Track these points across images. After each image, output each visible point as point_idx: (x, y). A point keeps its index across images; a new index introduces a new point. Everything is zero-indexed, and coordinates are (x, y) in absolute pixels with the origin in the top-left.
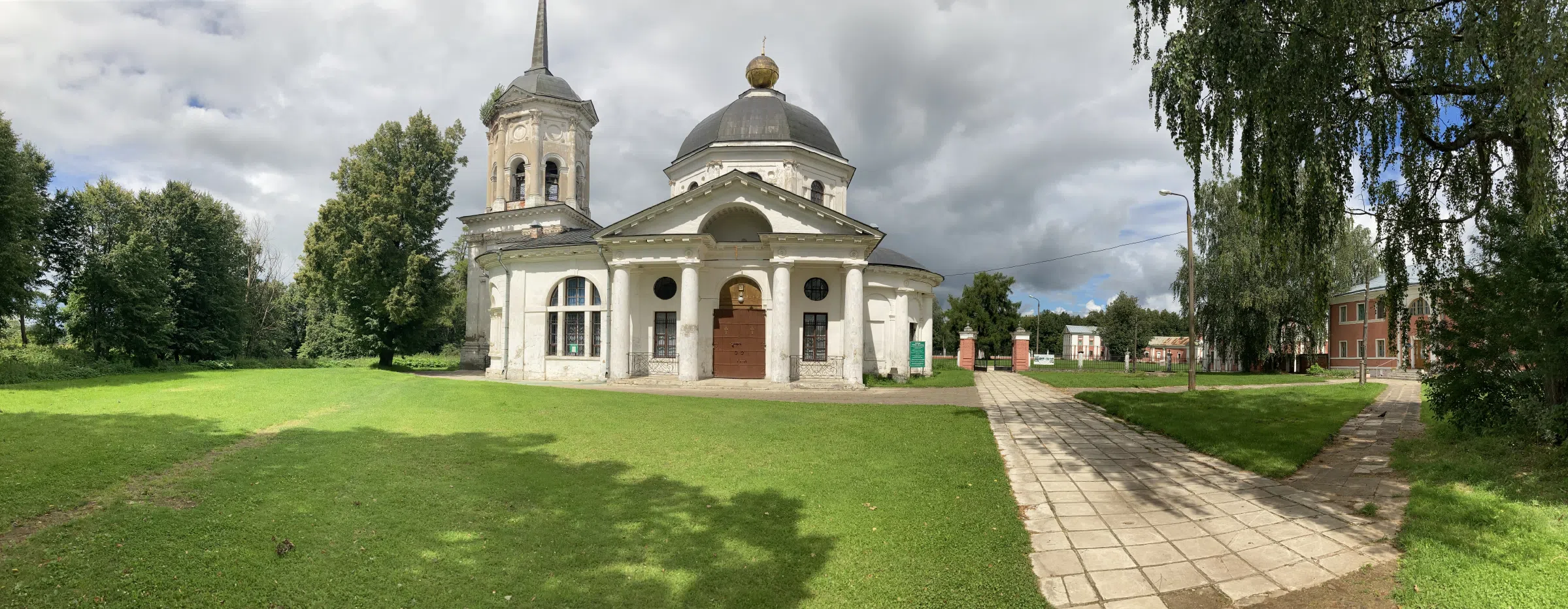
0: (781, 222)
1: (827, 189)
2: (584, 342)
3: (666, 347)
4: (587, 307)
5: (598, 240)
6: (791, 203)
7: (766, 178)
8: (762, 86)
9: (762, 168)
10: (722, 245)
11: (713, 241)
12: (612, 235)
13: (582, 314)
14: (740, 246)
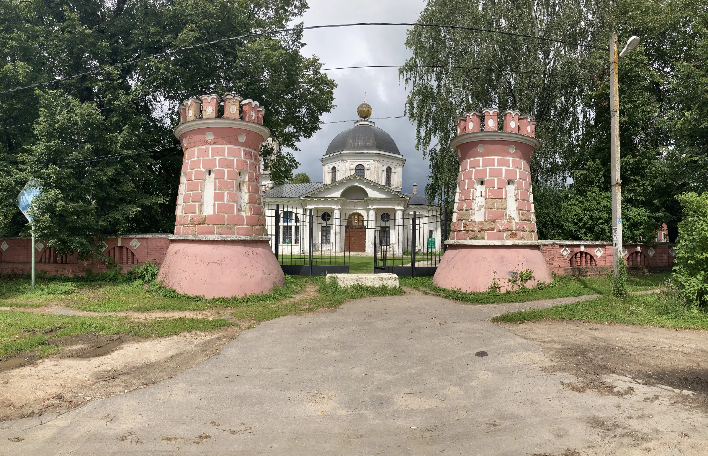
0: (372, 193)
1: (393, 170)
2: (291, 238)
3: (326, 240)
4: (293, 224)
5: (302, 198)
6: (375, 186)
7: (366, 167)
8: (364, 118)
9: (365, 162)
10: (349, 200)
11: (345, 199)
12: (307, 196)
13: (291, 227)
14: (356, 201)
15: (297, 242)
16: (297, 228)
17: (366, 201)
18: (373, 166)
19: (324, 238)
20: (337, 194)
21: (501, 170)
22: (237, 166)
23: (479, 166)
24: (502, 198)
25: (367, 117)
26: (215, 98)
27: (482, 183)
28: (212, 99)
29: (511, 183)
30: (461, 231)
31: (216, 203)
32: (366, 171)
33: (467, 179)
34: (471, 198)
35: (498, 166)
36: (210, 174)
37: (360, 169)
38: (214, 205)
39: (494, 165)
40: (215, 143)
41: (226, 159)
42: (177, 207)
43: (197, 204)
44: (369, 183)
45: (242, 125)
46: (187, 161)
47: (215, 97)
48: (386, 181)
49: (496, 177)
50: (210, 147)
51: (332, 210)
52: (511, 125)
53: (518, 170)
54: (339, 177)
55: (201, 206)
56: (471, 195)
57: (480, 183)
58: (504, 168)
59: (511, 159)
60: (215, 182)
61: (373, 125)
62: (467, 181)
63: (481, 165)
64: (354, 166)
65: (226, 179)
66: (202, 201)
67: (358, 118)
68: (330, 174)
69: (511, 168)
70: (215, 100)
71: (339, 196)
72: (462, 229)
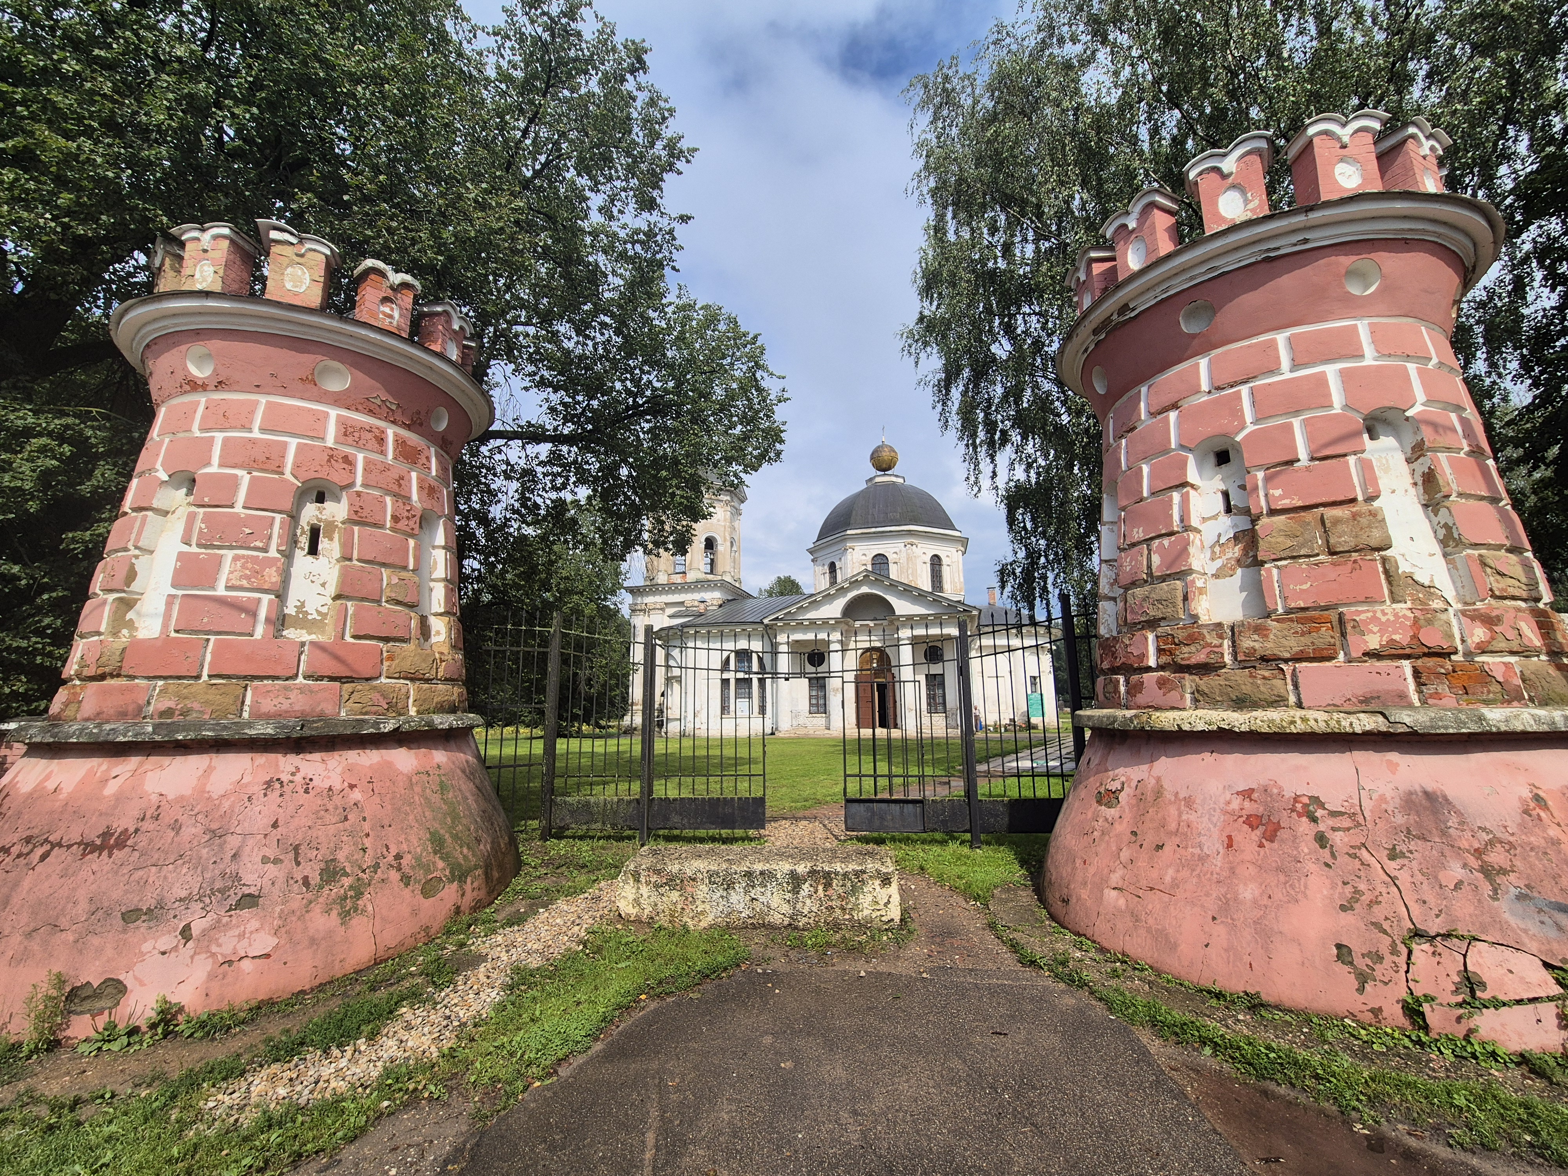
0: (902, 607)
1: (945, 561)
3: (819, 704)
4: (756, 674)
5: (766, 621)
6: (909, 592)
7: (891, 557)
8: (884, 470)
9: (890, 548)
10: (858, 623)
11: (851, 622)
12: (777, 619)
13: (750, 680)
14: (871, 623)
15: (762, 710)
16: (762, 682)
17: (891, 622)
18: (904, 554)
19: (814, 702)
20: (834, 609)
21: (1321, 381)
22: (297, 466)
23: (1198, 391)
24: (1353, 500)
25: (889, 469)
26: (224, 237)
27: (1222, 458)
28: (216, 237)
29: (1379, 428)
30: (1149, 669)
31: (180, 594)
32: (891, 566)
33: (1145, 458)
34: (1176, 525)
35: (1295, 367)
37: (880, 561)
38: (172, 602)
39: (1274, 370)
40: (220, 386)
41: (253, 441)
44: (894, 586)
45: (332, 330)
47: (226, 231)
48: (933, 582)
49: (1296, 413)
50: (203, 398)
51: (827, 644)
52: (1339, 179)
53: (1412, 367)
56: (1176, 517)
57: (1212, 460)
58: (1331, 371)
59: (1363, 327)
60: (191, 517)
61: (901, 480)
62: (1145, 469)
63: (1205, 386)
64: (869, 557)
65: (238, 509)
67: (873, 472)
68: (827, 576)
69: (1370, 358)
70: (227, 243)
71: (838, 615)
72: (1152, 662)
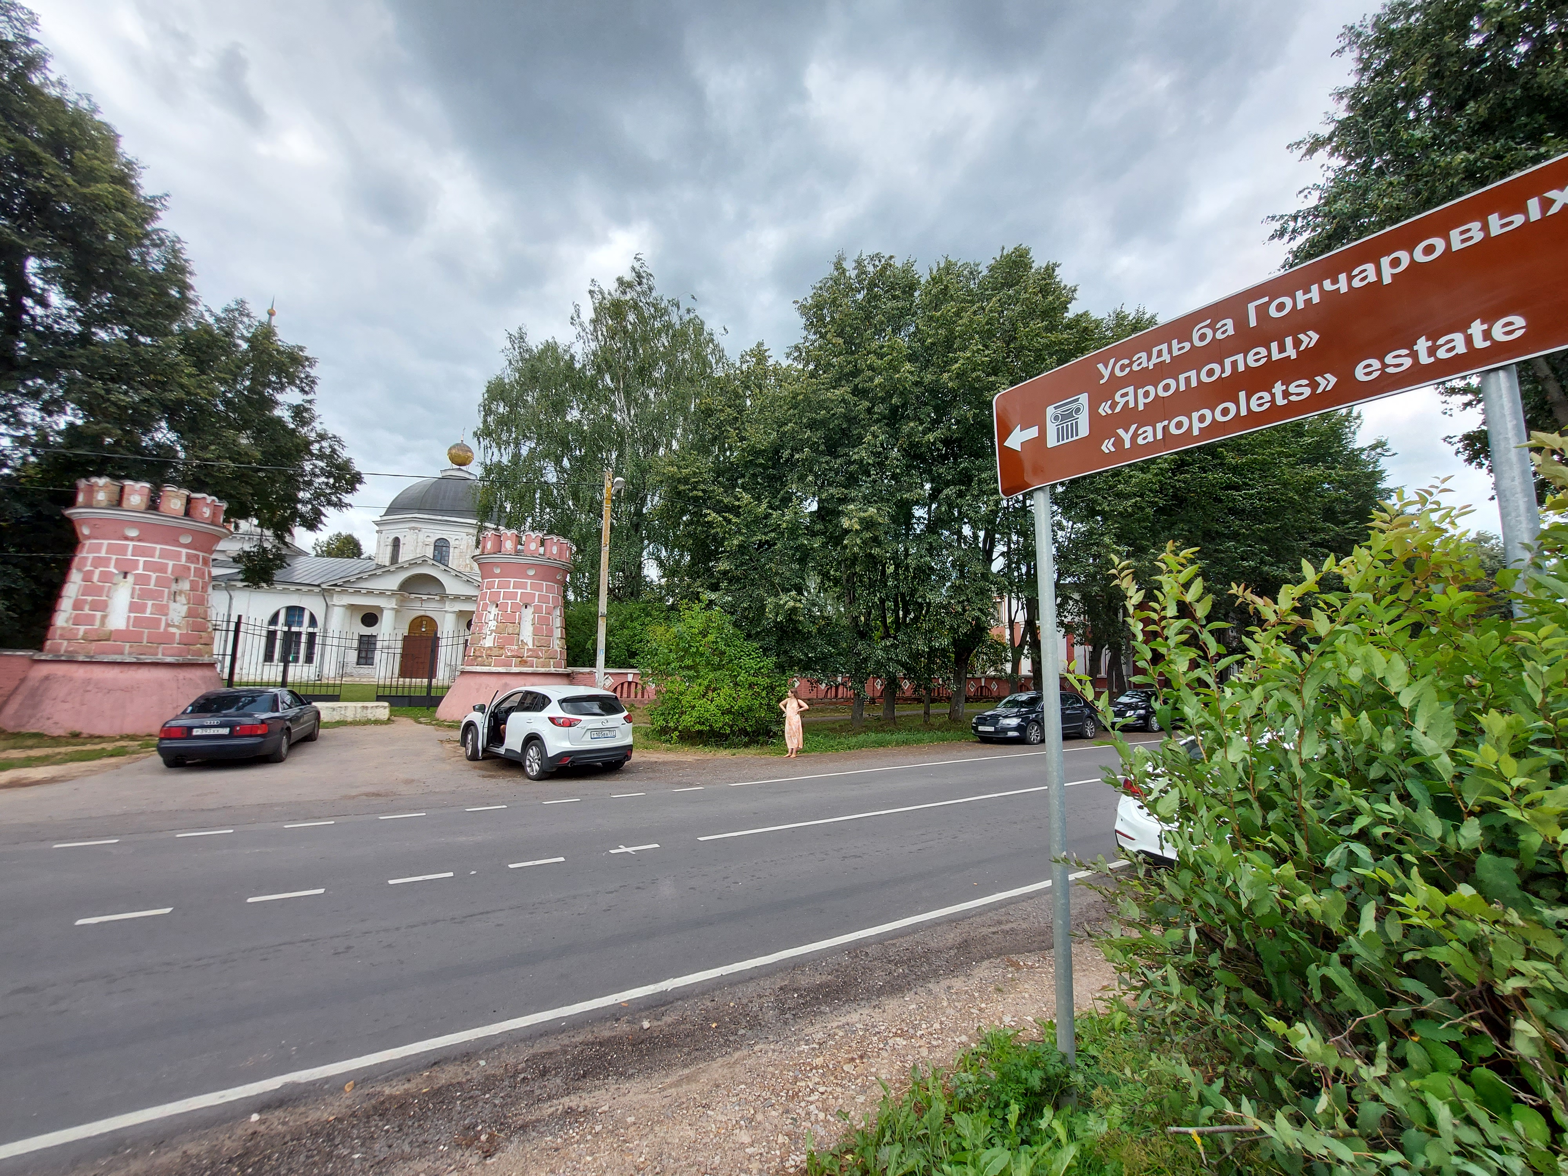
0: (452, 587)
2: (298, 653)
3: (366, 658)
4: (305, 629)
5: (324, 586)
6: (458, 577)
7: (452, 543)
8: (459, 465)
9: (453, 536)
10: (413, 596)
11: (406, 594)
12: (335, 585)
13: (299, 634)
14: (425, 597)
15: (309, 659)
16: (312, 636)
17: (442, 598)
18: (464, 542)
19: (363, 655)
20: (393, 582)
22: (172, 571)
25: (464, 464)
28: (142, 486)
31: (132, 615)
32: (451, 550)
36: (125, 577)
37: (441, 548)
38: (129, 617)
40: (139, 540)
41: (155, 562)
42: (57, 614)
43: (99, 614)
44: (448, 571)
45: (188, 523)
46: (84, 555)
50: (131, 543)
51: (381, 609)
54: (405, 556)
55: (104, 618)
60: (133, 589)
64: (432, 540)
65: (152, 586)
66: (108, 610)
67: (449, 464)
68: (390, 549)
71: (396, 587)
